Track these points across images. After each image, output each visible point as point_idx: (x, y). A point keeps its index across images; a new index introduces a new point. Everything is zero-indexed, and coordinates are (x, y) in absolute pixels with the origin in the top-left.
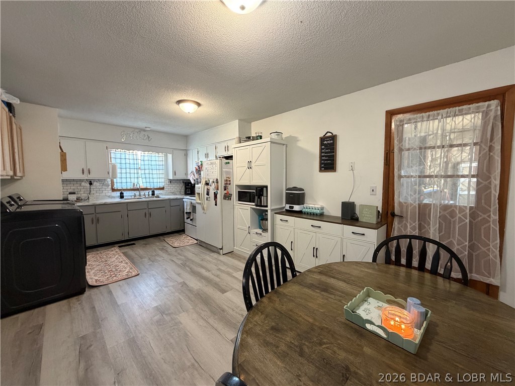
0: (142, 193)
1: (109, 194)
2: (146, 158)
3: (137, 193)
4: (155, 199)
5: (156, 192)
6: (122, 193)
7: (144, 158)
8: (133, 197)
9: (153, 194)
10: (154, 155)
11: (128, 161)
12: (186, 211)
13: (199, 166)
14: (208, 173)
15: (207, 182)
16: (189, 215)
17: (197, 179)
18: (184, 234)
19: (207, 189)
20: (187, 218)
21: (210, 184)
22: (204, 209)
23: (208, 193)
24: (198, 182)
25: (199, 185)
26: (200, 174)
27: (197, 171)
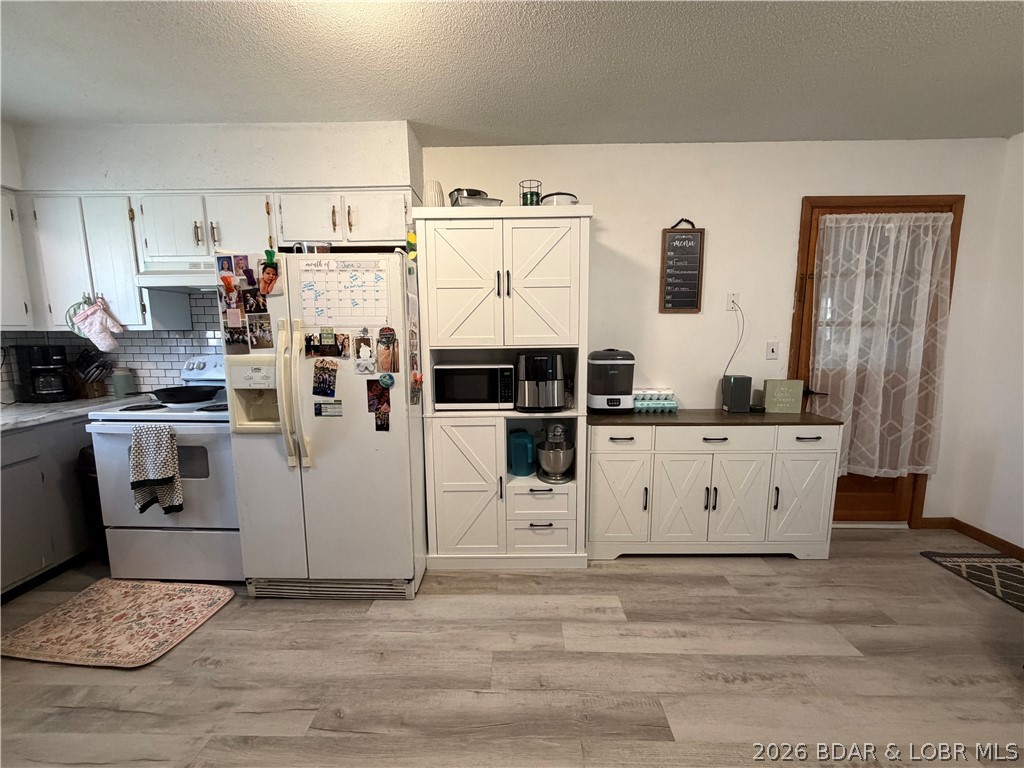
12: (132, 479)
13: (248, 273)
14: (321, 303)
15: (317, 343)
16: (150, 491)
17: (232, 331)
18: (106, 581)
19: (321, 370)
20: (143, 510)
21: (337, 350)
22: (298, 451)
23: (324, 386)
24: (245, 342)
25: (255, 355)
26: (261, 309)
27: (234, 295)
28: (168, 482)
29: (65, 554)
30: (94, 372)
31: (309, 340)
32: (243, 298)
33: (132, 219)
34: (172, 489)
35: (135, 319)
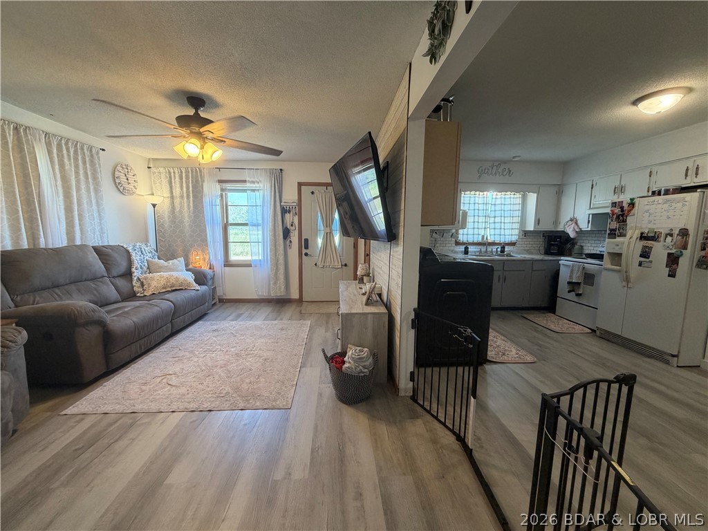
0: (489, 249)
1: (452, 248)
2: (498, 202)
3: (483, 249)
4: (505, 258)
5: (507, 249)
6: (466, 249)
7: (495, 201)
8: (477, 254)
9: (503, 251)
10: (509, 196)
11: (477, 207)
12: (568, 280)
13: (622, 208)
14: (652, 218)
15: (645, 235)
16: (573, 286)
17: (611, 230)
18: (553, 315)
19: (645, 247)
20: (569, 292)
21: (655, 238)
22: (627, 280)
23: (645, 254)
24: (615, 234)
25: (619, 239)
26: (624, 221)
27: (615, 217)
28: (579, 284)
29: (544, 304)
30: (569, 246)
31: (642, 234)
32: (618, 217)
33: (592, 188)
34: (579, 288)
35: (584, 226)
